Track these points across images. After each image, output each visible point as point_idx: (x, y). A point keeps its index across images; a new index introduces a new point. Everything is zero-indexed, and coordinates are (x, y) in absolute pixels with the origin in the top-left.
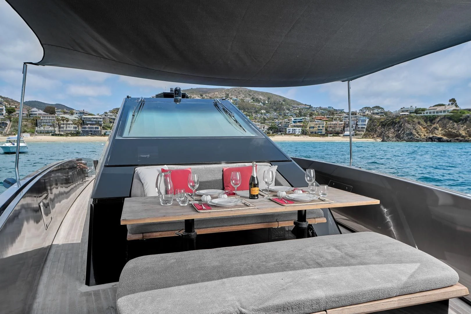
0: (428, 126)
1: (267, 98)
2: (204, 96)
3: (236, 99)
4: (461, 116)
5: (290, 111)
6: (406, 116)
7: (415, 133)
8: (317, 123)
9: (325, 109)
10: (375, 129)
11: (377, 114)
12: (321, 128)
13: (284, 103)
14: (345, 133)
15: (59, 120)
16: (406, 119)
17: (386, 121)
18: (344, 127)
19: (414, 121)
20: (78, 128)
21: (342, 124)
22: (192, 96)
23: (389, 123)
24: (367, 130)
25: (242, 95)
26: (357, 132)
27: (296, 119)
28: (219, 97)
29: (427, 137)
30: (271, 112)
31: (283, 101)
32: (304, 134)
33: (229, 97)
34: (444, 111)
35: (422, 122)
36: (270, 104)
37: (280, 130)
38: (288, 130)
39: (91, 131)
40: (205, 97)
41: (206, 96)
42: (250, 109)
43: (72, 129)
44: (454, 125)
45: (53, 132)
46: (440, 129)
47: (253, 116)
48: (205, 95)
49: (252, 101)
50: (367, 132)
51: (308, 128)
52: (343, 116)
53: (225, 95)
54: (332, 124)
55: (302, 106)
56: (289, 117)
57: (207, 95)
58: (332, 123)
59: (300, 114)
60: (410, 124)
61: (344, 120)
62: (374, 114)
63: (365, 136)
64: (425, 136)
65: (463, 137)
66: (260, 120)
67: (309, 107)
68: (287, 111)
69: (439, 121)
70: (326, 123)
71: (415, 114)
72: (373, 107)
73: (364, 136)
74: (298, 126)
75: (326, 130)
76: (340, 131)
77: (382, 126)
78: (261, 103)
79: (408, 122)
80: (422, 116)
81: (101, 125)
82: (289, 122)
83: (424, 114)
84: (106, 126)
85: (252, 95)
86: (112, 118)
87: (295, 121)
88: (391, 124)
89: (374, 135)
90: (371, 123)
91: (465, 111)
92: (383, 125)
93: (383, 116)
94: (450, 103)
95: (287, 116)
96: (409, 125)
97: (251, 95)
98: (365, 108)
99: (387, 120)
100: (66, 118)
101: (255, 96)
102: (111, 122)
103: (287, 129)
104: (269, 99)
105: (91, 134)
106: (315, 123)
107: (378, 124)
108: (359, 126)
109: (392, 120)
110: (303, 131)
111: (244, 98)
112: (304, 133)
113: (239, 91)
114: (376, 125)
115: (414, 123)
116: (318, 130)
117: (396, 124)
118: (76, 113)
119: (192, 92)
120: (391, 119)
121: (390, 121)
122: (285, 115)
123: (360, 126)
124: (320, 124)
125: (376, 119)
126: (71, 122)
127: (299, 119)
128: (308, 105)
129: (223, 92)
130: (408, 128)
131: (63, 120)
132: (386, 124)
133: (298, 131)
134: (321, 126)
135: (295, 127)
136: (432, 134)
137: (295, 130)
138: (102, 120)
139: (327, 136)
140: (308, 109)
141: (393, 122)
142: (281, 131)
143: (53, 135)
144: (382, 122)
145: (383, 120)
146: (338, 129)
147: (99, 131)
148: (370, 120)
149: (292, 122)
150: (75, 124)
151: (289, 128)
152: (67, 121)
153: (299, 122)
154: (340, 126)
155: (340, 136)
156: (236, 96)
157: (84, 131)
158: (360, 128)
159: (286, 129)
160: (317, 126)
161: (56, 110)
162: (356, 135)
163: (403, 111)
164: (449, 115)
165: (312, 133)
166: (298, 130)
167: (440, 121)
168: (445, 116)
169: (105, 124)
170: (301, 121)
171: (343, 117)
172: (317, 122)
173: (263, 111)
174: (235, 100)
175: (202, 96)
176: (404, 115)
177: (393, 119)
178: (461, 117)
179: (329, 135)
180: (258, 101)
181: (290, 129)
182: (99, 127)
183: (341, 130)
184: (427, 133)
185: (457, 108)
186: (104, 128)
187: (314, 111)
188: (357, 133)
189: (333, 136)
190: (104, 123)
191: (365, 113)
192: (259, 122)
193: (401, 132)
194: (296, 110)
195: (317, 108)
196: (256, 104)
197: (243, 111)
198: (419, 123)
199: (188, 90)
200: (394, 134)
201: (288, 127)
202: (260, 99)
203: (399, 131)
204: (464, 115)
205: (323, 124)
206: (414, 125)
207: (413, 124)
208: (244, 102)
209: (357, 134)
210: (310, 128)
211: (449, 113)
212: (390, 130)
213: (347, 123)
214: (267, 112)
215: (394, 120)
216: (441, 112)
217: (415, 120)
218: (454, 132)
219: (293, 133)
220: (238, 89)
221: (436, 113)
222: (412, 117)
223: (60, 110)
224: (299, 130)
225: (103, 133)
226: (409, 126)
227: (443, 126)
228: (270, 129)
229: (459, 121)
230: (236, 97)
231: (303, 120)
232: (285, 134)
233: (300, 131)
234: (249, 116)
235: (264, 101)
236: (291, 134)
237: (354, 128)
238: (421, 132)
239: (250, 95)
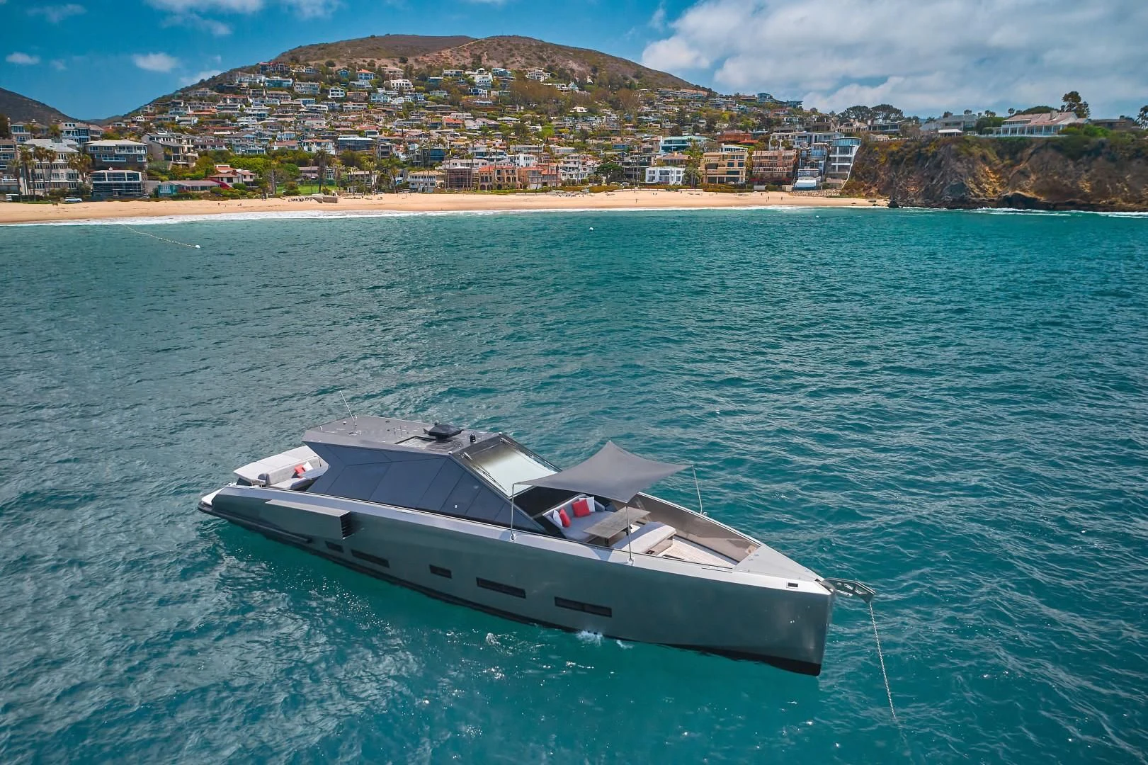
0: (1004, 166)
1: (589, 68)
2: (411, 61)
3: (503, 70)
4: (1087, 142)
5: (655, 107)
6: (952, 140)
7: (972, 186)
8: (725, 153)
9: (749, 101)
10: (873, 174)
11: (883, 129)
12: (736, 168)
13: (636, 82)
14: (798, 181)
15: (29, 156)
16: (954, 146)
17: (902, 150)
18: (796, 166)
19: (971, 154)
20: (80, 176)
21: (790, 157)
22: (378, 63)
23: (909, 156)
24: (853, 173)
25: (519, 59)
26: (829, 180)
27: (670, 142)
28: (454, 64)
29: (999, 197)
30: (601, 111)
31: (634, 77)
32: (690, 184)
33: (484, 66)
34: (1048, 129)
35: (992, 157)
36: (600, 85)
37: (629, 173)
38: (650, 172)
39: (120, 185)
40: (414, 64)
41: (416, 60)
42: (545, 102)
43: (64, 180)
44: (1067, 166)
45: (15, 188)
46: (1033, 177)
47: (553, 123)
48: (414, 58)
49: (547, 75)
50: (854, 180)
51: (702, 168)
52: (793, 133)
53: (470, 60)
54: (766, 157)
55: (689, 92)
56: (650, 126)
57: (420, 58)
58: (765, 153)
59: (680, 123)
60: (961, 162)
61: (795, 146)
62: (875, 128)
63: (849, 191)
64: (995, 192)
65: (1085, 196)
66: (572, 136)
67: (706, 93)
68: (646, 109)
69: (1032, 154)
70: (751, 154)
71: (976, 134)
72: (873, 108)
73: (846, 191)
74: (675, 163)
75: (749, 172)
76: (785, 176)
77: (892, 164)
78: (572, 84)
79: (957, 156)
80: (993, 140)
81: (141, 168)
82: (652, 149)
83: (997, 133)
84: (155, 169)
85: (548, 57)
86: (169, 147)
87: (667, 145)
88: (915, 159)
89: (870, 187)
90: (865, 155)
91: (1099, 129)
92: (896, 161)
93: (898, 135)
94: (1066, 104)
95: (646, 123)
96: (958, 164)
97: (544, 60)
98: (854, 109)
99: (906, 149)
100: (48, 151)
101: (557, 61)
102: (168, 158)
103: (648, 169)
104: (595, 70)
105: (119, 194)
106: (720, 153)
107: (883, 160)
108: (833, 164)
109: (917, 150)
110: (688, 175)
111: (523, 67)
112: (691, 182)
113: (509, 47)
114: (877, 160)
115: (971, 158)
116: (729, 173)
117: (927, 158)
118: (68, 133)
119: (373, 49)
120: (916, 147)
121: (913, 152)
122: (640, 121)
123: (837, 164)
124: (733, 157)
125: (878, 143)
126: (61, 161)
127: (678, 141)
128: (704, 89)
129: (465, 51)
130: (956, 173)
131: (40, 157)
132: (902, 159)
133: (675, 175)
134: (736, 161)
135: (668, 165)
136: (1014, 189)
137: (667, 173)
138: (143, 152)
139: (751, 190)
140: (704, 100)
141: (920, 155)
142: (629, 176)
143: (15, 200)
144: (892, 154)
145: (895, 149)
146: (780, 171)
147: (139, 184)
148: (864, 146)
149: (661, 151)
150: (73, 166)
151: (652, 169)
152: (51, 160)
153: (678, 149)
154: (787, 161)
155: (784, 191)
156: (503, 61)
157: (100, 185)
158: (837, 168)
159: (644, 169)
160: (726, 162)
161: (9, 125)
162: (825, 187)
163: (947, 125)
164: (1058, 139)
165: (712, 180)
166: (676, 173)
167: (1035, 155)
168: (1048, 140)
169: (154, 165)
170: (684, 148)
171: (793, 137)
172: (727, 150)
173: (578, 109)
174: (501, 74)
175: (404, 61)
176: (950, 134)
177: (920, 148)
178: (1085, 146)
179: (755, 187)
180: (564, 76)
181: (653, 171)
182: (140, 173)
183: (788, 174)
184: (1002, 185)
185: (1081, 121)
186: (151, 176)
187: (718, 106)
188: (828, 182)
189: (767, 189)
190: (149, 161)
191: (851, 125)
192: (569, 144)
193: (938, 182)
194: (671, 103)
195: (727, 97)
196: (558, 86)
197: (522, 108)
198: (984, 158)
199: (362, 40)
200: (922, 186)
201: (648, 164)
202: (569, 72)
203: (933, 179)
204: (1093, 140)
205: (742, 157)
206: (971, 163)
207: (969, 162)
208: (526, 79)
209: (829, 184)
210: (706, 169)
211: (1059, 134)
212: (911, 175)
213: (804, 153)
214: (592, 112)
215: (924, 149)
216: (1039, 130)
217: (976, 150)
218: (1065, 185)
219: (663, 180)
220: (508, 41)
221: (1028, 132)
222: (968, 141)
223: (21, 124)
224: (678, 172)
225: (150, 190)
226: (959, 167)
227: (1041, 167)
228: (603, 170)
229: (1080, 156)
230: (501, 64)
231: (688, 144)
232: (641, 185)
233: (681, 175)
234: (541, 123)
235: (583, 76)
236: (658, 184)
237: (822, 168)
238: (987, 183)
239: (541, 58)
